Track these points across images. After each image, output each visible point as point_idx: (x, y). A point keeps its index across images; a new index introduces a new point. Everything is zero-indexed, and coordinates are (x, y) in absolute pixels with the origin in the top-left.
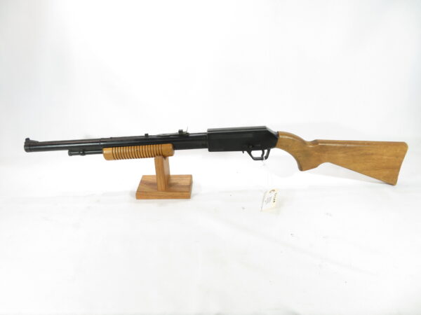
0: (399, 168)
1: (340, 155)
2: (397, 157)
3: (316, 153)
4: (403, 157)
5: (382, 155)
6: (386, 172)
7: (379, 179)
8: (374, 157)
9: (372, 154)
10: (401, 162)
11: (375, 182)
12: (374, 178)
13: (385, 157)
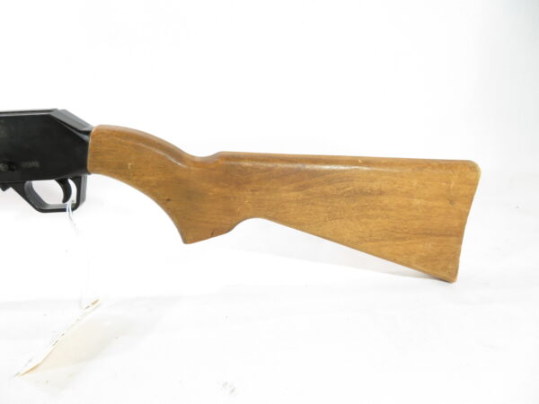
0: (458, 233)
1: (288, 194)
2: (451, 202)
3: (216, 190)
4: (469, 199)
5: (409, 194)
6: (427, 247)
7: (408, 265)
8: (386, 200)
9: (381, 193)
10: (463, 217)
11: (404, 274)
12: (394, 261)
13: (417, 202)
